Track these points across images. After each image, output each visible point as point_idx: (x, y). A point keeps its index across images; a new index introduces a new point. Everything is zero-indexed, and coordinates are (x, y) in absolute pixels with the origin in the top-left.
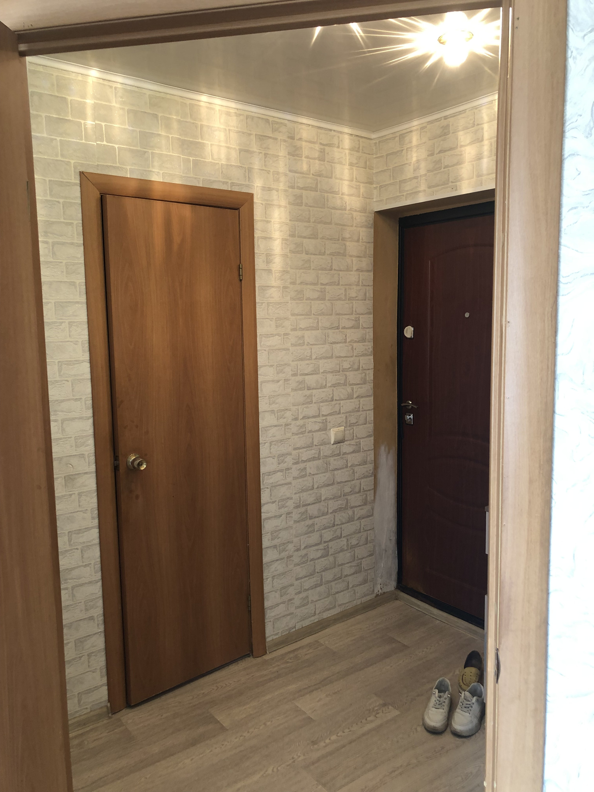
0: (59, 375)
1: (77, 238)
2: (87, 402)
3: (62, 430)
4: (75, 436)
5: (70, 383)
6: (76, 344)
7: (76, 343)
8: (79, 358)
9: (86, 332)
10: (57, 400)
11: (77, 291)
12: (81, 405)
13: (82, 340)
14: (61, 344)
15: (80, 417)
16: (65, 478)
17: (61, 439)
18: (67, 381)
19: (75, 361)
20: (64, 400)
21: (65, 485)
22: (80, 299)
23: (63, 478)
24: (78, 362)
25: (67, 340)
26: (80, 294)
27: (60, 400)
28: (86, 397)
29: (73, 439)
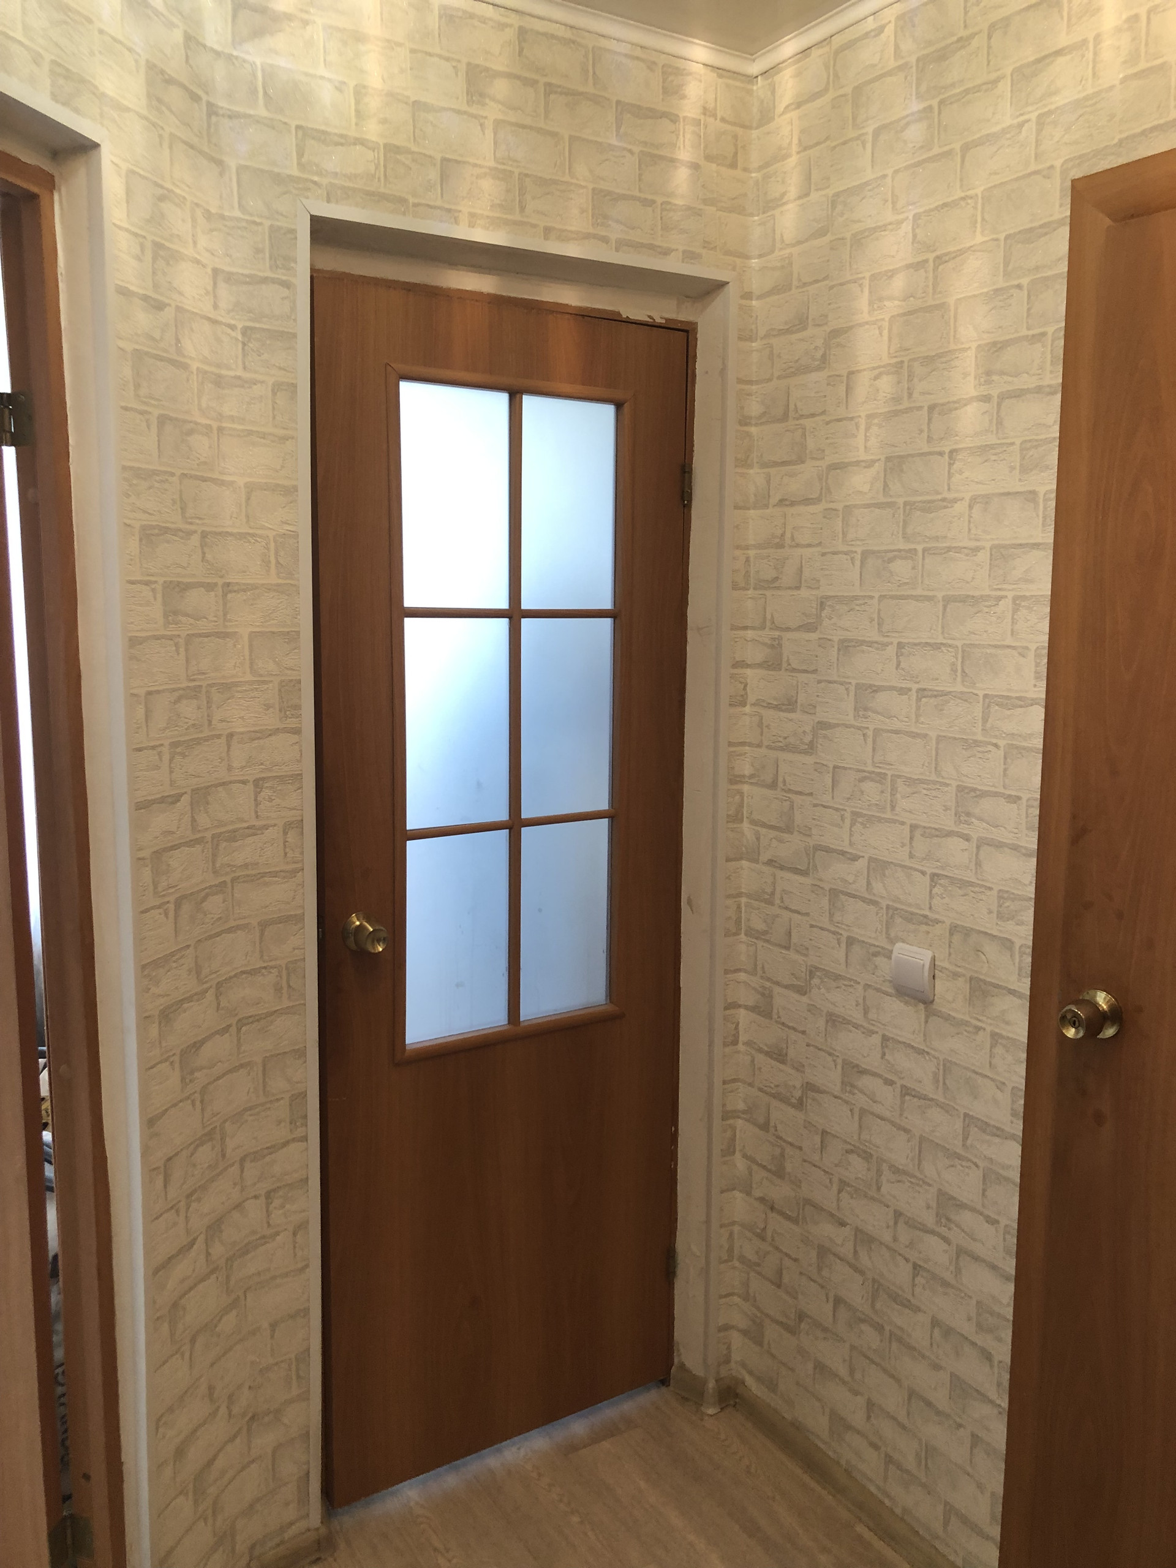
0: (983, 730)
1: (1051, 372)
2: (1031, 810)
3: (976, 864)
4: (1002, 888)
5: (1001, 753)
6: (1024, 657)
7: (1023, 652)
8: (1026, 692)
9: (1045, 626)
10: (974, 790)
11: (1038, 516)
12: (1018, 814)
13: (1038, 644)
14: (993, 651)
15: (1013, 844)
16: (970, 982)
17: (972, 884)
18: (996, 746)
19: (1017, 698)
20: (986, 791)
21: (970, 999)
22: (1043, 537)
23: (968, 979)
24: (1024, 702)
25: (1007, 643)
26: (1044, 525)
27: (979, 790)
28: (1030, 796)
29: (995, 893)
